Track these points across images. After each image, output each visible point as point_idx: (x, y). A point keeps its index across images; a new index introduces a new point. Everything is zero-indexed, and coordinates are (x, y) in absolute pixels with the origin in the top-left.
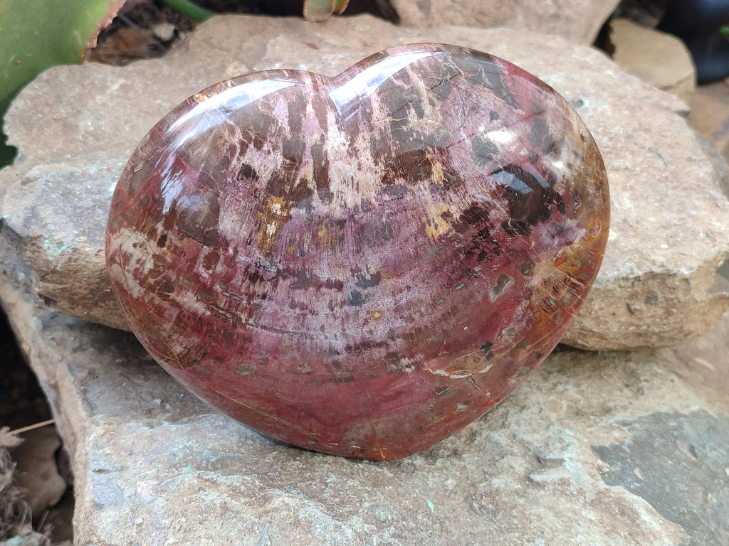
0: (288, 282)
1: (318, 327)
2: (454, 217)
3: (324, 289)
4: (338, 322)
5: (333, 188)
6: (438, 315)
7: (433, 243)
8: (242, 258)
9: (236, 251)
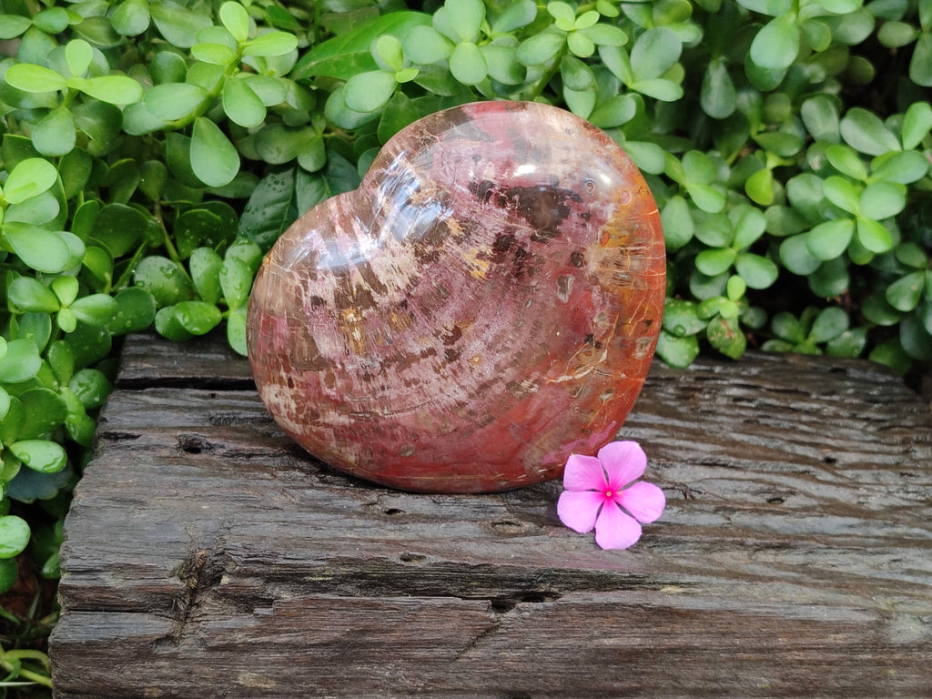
0: (393, 369)
1: (438, 392)
2: (488, 253)
3: (422, 361)
4: (450, 380)
5: (383, 281)
6: (526, 335)
7: (483, 282)
8: (349, 367)
9: (343, 365)
